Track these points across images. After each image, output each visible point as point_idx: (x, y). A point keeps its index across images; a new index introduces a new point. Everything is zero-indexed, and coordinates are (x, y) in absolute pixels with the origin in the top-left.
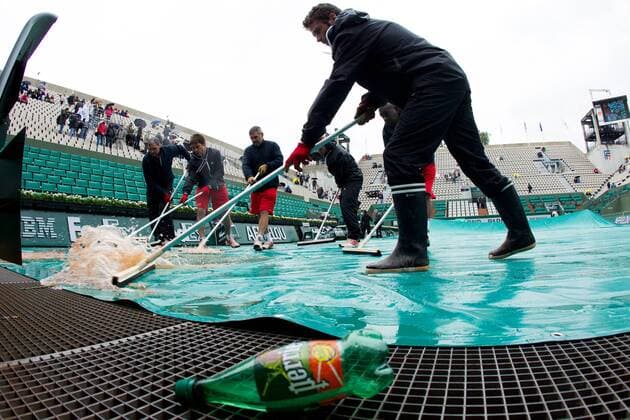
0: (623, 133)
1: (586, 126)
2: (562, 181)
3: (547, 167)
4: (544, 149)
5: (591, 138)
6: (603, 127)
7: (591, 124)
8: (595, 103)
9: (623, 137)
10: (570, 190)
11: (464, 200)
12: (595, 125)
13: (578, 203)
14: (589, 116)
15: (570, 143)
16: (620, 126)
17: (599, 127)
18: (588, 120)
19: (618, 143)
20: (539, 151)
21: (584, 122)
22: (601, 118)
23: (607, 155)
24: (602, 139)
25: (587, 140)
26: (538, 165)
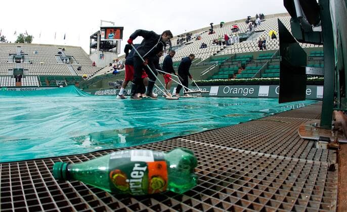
0: (115, 46)
1: (93, 40)
2: (70, 68)
3: (63, 60)
4: (64, 50)
5: (94, 46)
6: (103, 41)
7: (96, 39)
8: (102, 28)
9: (115, 48)
10: (73, 74)
11: (9, 76)
12: (98, 40)
13: (78, 81)
14: (96, 35)
15: (81, 48)
16: (115, 42)
17: (100, 41)
18: (94, 37)
19: (111, 51)
20: (60, 50)
21: (92, 37)
22: (103, 36)
23: (102, 57)
24: (101, 48)
25: (91, 47)
26: (58, 58)
